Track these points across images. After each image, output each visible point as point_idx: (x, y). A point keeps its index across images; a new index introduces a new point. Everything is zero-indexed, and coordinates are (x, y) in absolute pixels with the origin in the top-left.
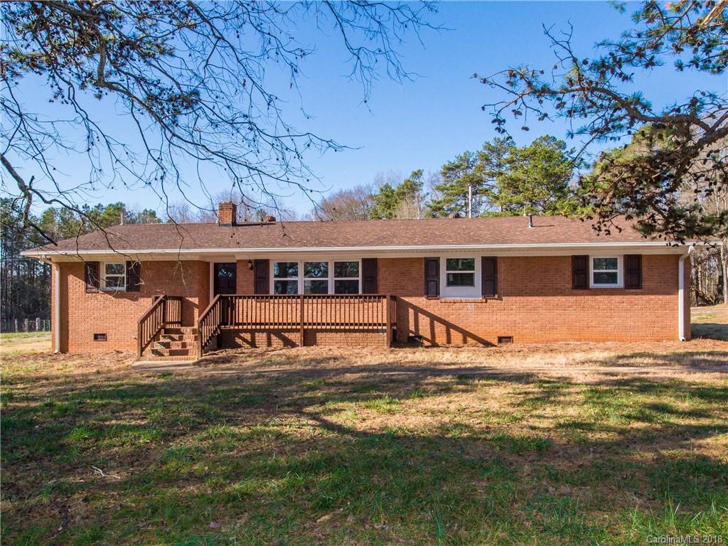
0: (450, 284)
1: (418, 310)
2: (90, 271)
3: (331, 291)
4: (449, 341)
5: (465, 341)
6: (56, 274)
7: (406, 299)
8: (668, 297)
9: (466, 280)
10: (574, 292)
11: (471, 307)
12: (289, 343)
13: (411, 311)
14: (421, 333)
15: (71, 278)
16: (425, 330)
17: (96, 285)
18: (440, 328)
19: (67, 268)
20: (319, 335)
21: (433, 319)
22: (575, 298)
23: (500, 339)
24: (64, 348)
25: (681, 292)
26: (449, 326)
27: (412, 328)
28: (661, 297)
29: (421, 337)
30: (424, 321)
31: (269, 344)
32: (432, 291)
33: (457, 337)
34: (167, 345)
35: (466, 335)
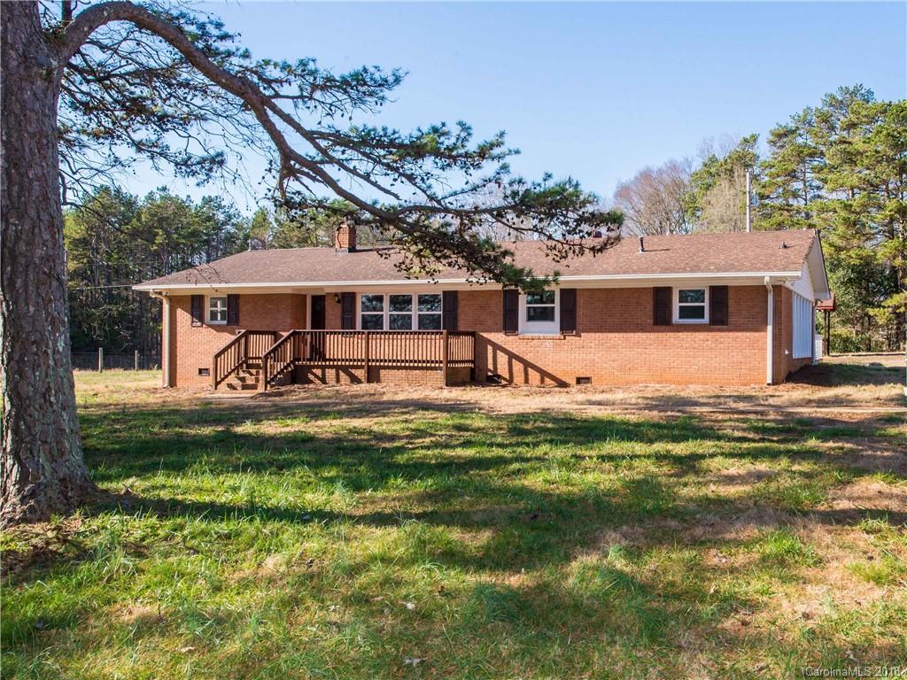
0: (530, 318)
1: (496, 347)
2: (195, 304)
3: (415, 327)
4: (527, 381)
5: (542, 381)
6: (166, 307)
7: (485, 335)
8: (756, 334)
9: (545, 315)
10: (656, 327)
11: (549, 344)
12: (355, 380)
13: (490, 348)
14: (499, 372)
15: (179, 312)
16: (503, 370)
17: (201, 319)
18: (518, 367)
19: (176, 301)
20: (382, 372)
21: (512, 356)
22: (656, 334)
23: (579, 381)
24: (172, 382)
25: (770, 328)
26: (527, 365)
27: (490, 366)
28: (748, 334)
29: (499, 376)
30: (502, 359)
31: (338, 381)
32: (510, 326)
33: (534, 376)
34: (243, 380)
35: (544, 374)
